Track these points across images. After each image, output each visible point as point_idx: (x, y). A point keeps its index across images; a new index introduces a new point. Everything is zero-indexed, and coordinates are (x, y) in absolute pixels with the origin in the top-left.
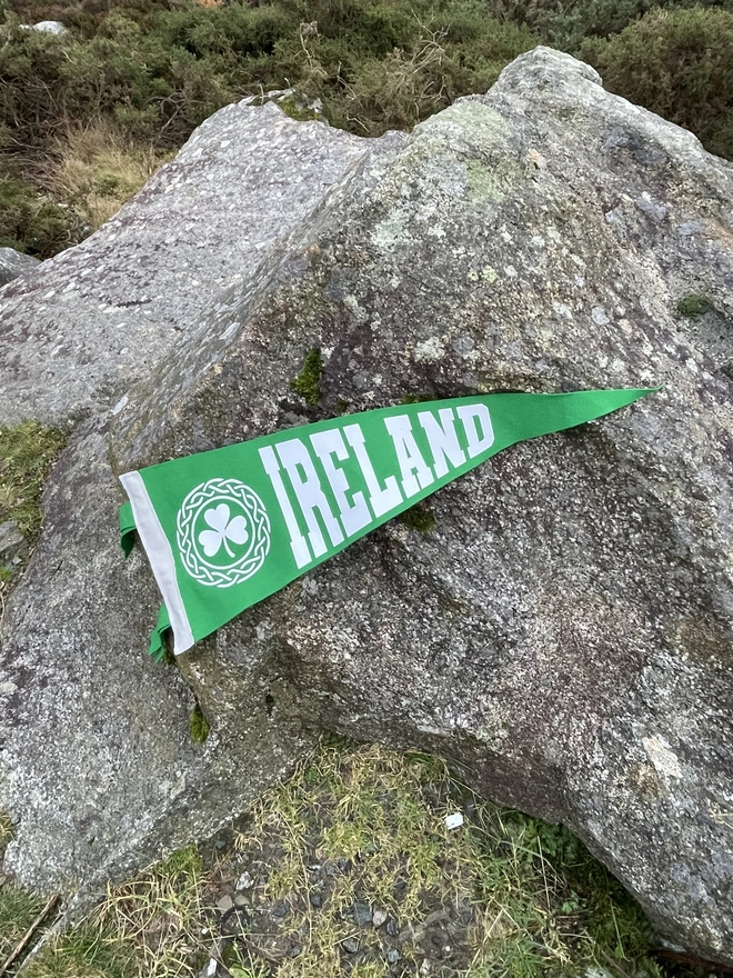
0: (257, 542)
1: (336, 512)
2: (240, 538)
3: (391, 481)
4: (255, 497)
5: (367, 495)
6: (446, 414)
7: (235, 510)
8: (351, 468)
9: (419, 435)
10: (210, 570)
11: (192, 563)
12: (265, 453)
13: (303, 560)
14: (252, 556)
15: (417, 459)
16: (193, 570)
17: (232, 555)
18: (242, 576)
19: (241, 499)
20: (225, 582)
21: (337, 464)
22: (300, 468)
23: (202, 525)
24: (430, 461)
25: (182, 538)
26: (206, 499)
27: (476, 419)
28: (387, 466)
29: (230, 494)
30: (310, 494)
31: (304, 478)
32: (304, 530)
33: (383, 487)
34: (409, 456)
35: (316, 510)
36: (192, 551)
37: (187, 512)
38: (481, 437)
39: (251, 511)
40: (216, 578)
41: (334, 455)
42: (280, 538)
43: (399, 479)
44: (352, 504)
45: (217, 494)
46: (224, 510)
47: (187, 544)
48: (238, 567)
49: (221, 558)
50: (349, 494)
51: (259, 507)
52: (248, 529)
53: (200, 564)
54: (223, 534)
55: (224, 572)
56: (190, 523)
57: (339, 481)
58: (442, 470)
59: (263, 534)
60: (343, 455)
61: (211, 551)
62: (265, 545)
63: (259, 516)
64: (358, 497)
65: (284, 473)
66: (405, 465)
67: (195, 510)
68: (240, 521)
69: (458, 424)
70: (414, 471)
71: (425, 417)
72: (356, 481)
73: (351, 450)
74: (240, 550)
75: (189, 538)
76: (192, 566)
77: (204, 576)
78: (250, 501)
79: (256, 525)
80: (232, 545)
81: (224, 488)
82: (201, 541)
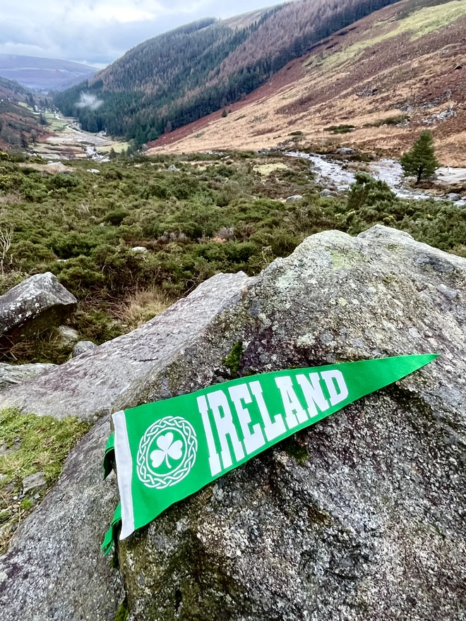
0: (187, 458)
1: (241, 437)
2: (176, 455)
3: (278, 417)
4: (191, 428)
5: (263, 426)
6: (314, 376)
7: (177, 437)
8: (253, 409)
9: (297, 388)
10: (154, 477)
11: (143, 471)
12: (201, 400)
13: (216, 470)
14: (182, 468)
15: (296, 404)
16: (142, 477)
17: (170, 467)
18: (174, 481)
19: (181, 429)
20: (162, 485)
21: (245, 406)
22: (221, 409)
23: (154, 447)
24: (305, 406)
25: (140, 455)
26: (160, 429)
27: (334, 380)
28: (276, 406)
29: (176, 426)
30: (225, 425)
31: (222, 415)
32: (219, 449)
33: (273, 421)
34: (291, 402)
35: (228, 436)
36: (145, 464)
37: (147, 438)
38: (339, 392)
39: (187, 437)
40: (156, 482)
41: (242, 400)
42: (203, 455)
43: (284, 416)
44: (252, 432)
45: (167, 426)
46: (170, 436)
47: (142, 459)
48: (172, 475)
49: (162, 469)
50: (251, 426)
51: (192, 434)
52: (183, 449)
53: (148, 472)
54: (166, 452)
55: (162, 478)
56: (147, 445)
57: (245, 417)
58: (313, 413)
59: (192, 452)
60: (248, 400)
61: (156, 464)
62: (192, 460)
64: (257, 427)
65: (210, 412)
66: (288, 408)
67: (152, 437)
68: (179, 443)
69: (322, 383)
70: (294, 412)
71: (301, 378)
72: (256, 417)
73: (253, 397)
74: (175, 463)
75: (145, 455)
76: (142, 474)
77: (149, 481)
78: (187, 431)
79: (189, 446)
80: (170, 460)
81: (172, 422)
82: (152, 457)
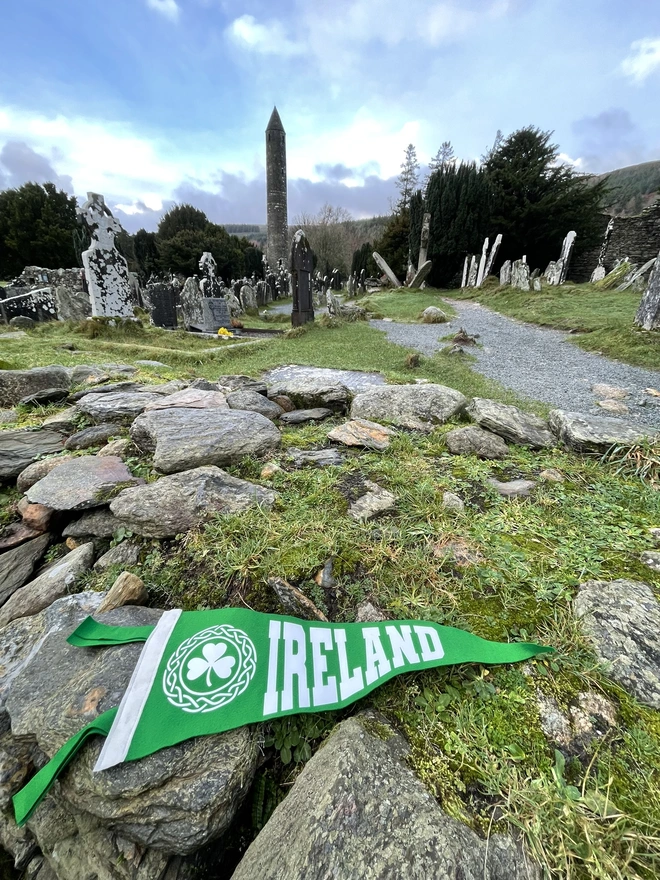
0: (236, 681)
1: (311, 684)
2: (223, 672)
3: (358, 671)
4: (253, 648)
5: (339, 680)
6: (406, 629)
7: (231, 651)
8: (332, 657)
9: (385, 640)
10: (184, 692)
11: (172, 681)
14: (225, 690)
15: (381, 654)
16: (168, 688)
17: (209, 684)
18: (209, 706)
19: (240, 646)
20: (192, 707)
22: (295, 644)
23: (198, 653)
24: (389, 655)
25: (174, 658)
28: (357, 657)
29: (234, 639)
30: (295, 664)
31: (295, 651)
32: (280, 686)
33: (351, 674)
34: (375, 652)
35: (295, 677)
36: (177, 672)
37: (193, 641)
39: (244, 658)
40: (185, 701)
41: (322, 645)
42: (259, 684)
43: (364, 669)
45: (224, 635)
46: (223, 647)
47: (176, 664)
48: (209, 697)
49: (199, 684)
50: (325, 675)
51: (252, 657)
52: (234, 669)
53: (178, 684)
54: (211, 664)
55: (194, 698)
56: (189, 649)
57: (320, 664)
59: (244, 678)
60: (329, 647)
61: (192, 676)
62: (241, 687)
64: (332, 679)
65: (282, 643)
66: (370, 658)
67: (199, 641)
68: (231, 661)
69: (415, 637)
70: (377, 663)
72: (333, 668)
75: (181, 660)
76: (170, 684)
77: (176, 696)
78: (247, 650)
79: (243, 669)
80: (213, 675)
81: (231, 633)
82: (189, 665)
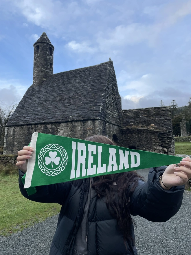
0: (61, 166)
1: (87, 168)
3: (105, 165)
4: (66, 154)
5: (97, 167)
6: (127, 152)
8: (96, 157)
9: (118, 155)
10: (45, 169)
12: (74, 144)
13: (72, 177)
14: (58, 169)
15: (115, 162)
16: (40, 167)
17: (53, 167)
18: (54, 174)
19: (62, 153)
20: (49, 174)
21: (93, 155)
22: (82, 151)
25: (40, 156)
26: (52, 148)
27: (135, 157)
28: (105, 161)
29: (59, 150)
30: (82, 159)
31: (82, 155)
32: (76, 168)
33: (102, 166)
34: (113, 160)
35: (81, 164)
37: (45, 149)
38: (136, 163)
39: (63, 157)
41: (92, 152)
43: (107, 166)
44: (92, 167)
45: (55, 148)
46: (55, 153)
48: (53, 171)
50: (92, 164)
51: (66, 157)
52: (60, 162)
54: (52, 160)
56: (44, 153)
57: (91, 160)
58: (121, 168)
59: (64, 165)
60: (95, 153)
62: (63, 168)
63: (65, 159)
64: (95, 166)
65: (77, 151)
66: (110, 162)
67: (47, 150)
68: (59, 158)
70: (113, 165)
71: (121, 152)
72: (96, 162)
73: (97, 152)
75: (42, 157)
77: (43, 170)
78: (64, 154)
79: (63, 162)
80: (54, 164)
81: (58, 147)
82: (45, 159)
